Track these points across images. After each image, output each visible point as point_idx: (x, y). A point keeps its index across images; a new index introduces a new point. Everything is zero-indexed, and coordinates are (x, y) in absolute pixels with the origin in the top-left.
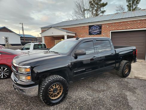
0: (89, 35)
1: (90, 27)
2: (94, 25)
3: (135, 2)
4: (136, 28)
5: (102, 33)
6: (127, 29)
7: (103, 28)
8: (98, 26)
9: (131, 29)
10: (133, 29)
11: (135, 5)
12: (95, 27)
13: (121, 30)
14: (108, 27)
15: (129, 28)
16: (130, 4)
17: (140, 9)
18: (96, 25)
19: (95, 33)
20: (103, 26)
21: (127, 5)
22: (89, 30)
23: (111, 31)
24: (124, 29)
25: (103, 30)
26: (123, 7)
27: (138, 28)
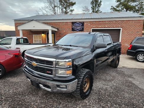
0: (72, 30)
1: (73, 23)
2: (77, 22)
3: (97, 5)
4: (112, 27)
5: (84, 30)
6: (105, 28)
7: (85, 25)
8: (81, 23)
9: (109, 28)
10: (110, 27)
11: (97, 8)
12: (78, 23)
13: (101, 28)
14: (89, 24)
15: (107, 26)
16: (93, 6)
17: (101, 12)
18: (79, 22)
19: (78, 29)
20: (85, 24)
21: (92, 7)
22: (72, 26)
23: (92, 29)
24: (103, 28)
25: (85, 27)
26: (88, 8)
27: (113, 27)
